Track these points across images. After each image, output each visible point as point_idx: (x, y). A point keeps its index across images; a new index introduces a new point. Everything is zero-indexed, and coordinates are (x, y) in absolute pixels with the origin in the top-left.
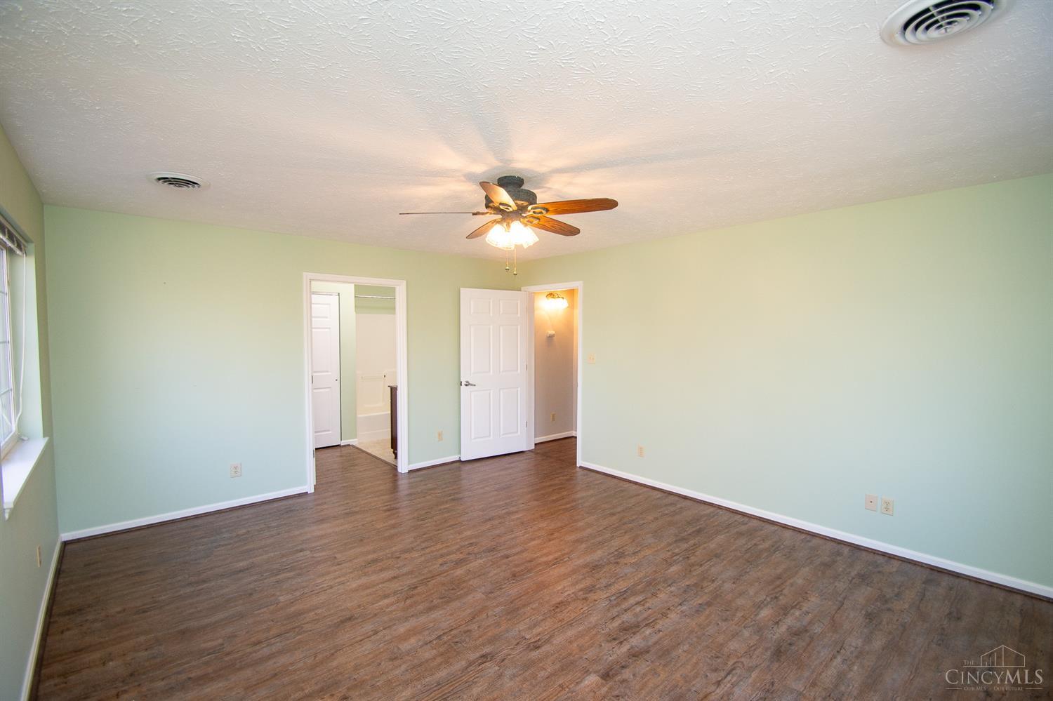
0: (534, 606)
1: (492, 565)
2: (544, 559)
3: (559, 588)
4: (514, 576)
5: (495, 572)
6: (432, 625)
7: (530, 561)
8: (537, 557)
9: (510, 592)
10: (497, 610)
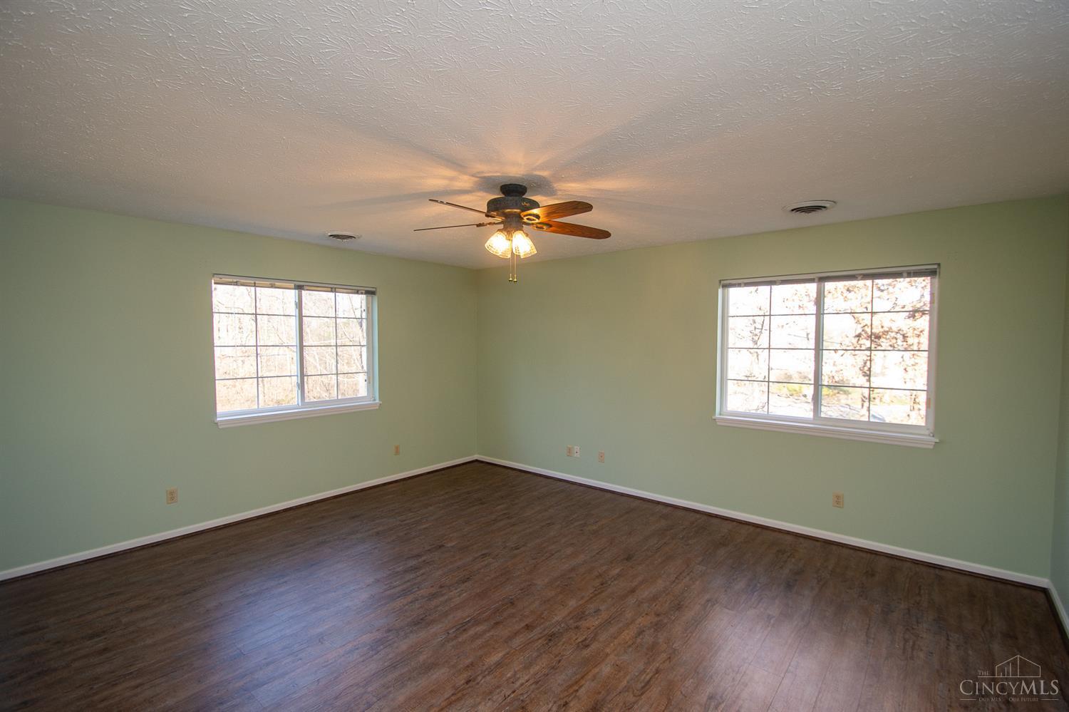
0: (488, 578)
1: (542, 613)
2: (480, 628)
3: (464, 595)
4: (512, 603)
5: (535, 606)
6: (563, 561)
7: (497, 623)
8: (489, 631)
9: (511, 587)
10: (519, 573)
